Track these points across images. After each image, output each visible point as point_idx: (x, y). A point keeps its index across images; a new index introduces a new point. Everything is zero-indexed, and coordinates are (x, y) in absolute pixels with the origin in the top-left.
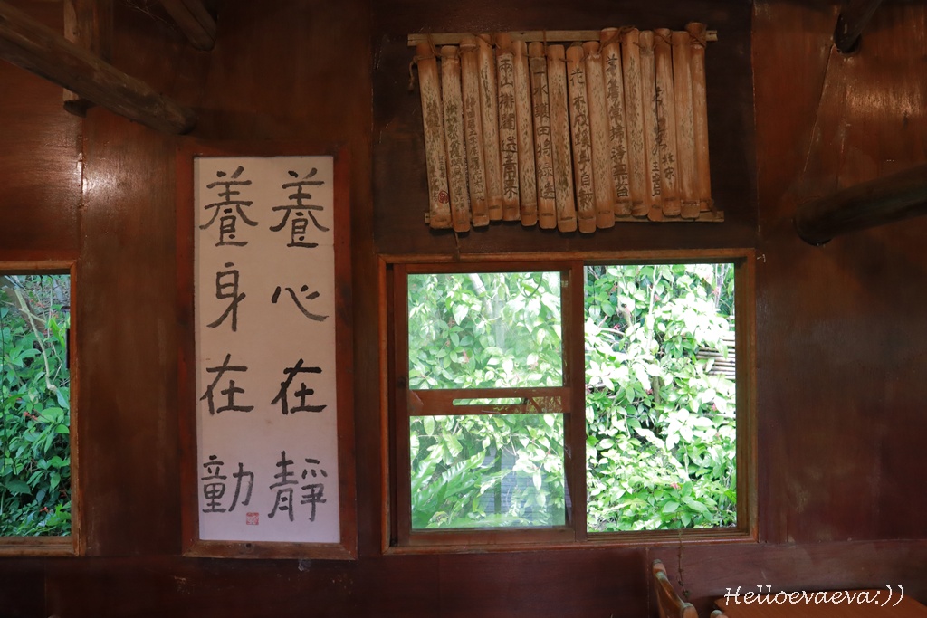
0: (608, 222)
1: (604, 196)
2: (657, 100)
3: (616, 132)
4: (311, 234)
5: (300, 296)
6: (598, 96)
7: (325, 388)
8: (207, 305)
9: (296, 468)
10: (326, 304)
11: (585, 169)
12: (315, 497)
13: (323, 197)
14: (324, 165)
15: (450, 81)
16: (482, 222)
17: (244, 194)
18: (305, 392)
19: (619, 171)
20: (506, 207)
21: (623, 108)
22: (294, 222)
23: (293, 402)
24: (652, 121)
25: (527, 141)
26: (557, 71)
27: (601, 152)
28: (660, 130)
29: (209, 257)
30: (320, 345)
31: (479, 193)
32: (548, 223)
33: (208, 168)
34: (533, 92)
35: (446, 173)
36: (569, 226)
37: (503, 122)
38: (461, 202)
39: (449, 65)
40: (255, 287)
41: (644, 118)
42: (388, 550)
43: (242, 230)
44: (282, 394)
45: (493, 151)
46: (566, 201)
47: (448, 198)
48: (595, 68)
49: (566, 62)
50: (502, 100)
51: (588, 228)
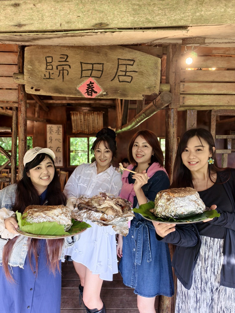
0: (92, 133)
1: (91, 130)
2: (97, 120)
3: (93, 123)
4: (60, 133)
5: (58, 140)
6: (91, 119)
7: (61, 150)
8: (48, 141)
9: (58, 158)
10: (61, 141)
11: (89, 127)
12: (60, 161)
13: (61, 129)
14: (61, 126)
15: (75, 117)
16: (78, 132)
17: (52, 129)
18: (59, 150)
19: (93, 127)
20: (81, 131)
21: (94, 121)
22: (58, 132)
23: (58, 151)
24: (97, 122)
25: (83, 124)
26: (87, 116)
27: (91, 125)
28: (98, 123)
29: (48, 135)
30: (61, 145)
31: (78, 129)
32: (85, 133)
33: (48, 126)
34: (84, 118)
35: (74, 127)
36: (88, 133)
37: (81, 122)
38: (76, 130)
39: (75, 115)
40: (54, 139)
41: (96, 121)
42: (68, 167)
43: (52, 133)
44: (57, 150)
45: (79, 125)
46: (87, 130)
47: (75, 130)
48: (91, 116)
49: (87, 115)
50: (81, 119)
51: (90, 133)
